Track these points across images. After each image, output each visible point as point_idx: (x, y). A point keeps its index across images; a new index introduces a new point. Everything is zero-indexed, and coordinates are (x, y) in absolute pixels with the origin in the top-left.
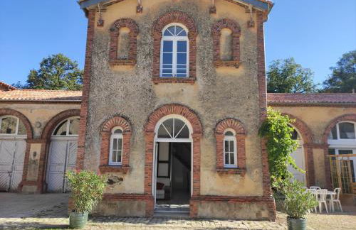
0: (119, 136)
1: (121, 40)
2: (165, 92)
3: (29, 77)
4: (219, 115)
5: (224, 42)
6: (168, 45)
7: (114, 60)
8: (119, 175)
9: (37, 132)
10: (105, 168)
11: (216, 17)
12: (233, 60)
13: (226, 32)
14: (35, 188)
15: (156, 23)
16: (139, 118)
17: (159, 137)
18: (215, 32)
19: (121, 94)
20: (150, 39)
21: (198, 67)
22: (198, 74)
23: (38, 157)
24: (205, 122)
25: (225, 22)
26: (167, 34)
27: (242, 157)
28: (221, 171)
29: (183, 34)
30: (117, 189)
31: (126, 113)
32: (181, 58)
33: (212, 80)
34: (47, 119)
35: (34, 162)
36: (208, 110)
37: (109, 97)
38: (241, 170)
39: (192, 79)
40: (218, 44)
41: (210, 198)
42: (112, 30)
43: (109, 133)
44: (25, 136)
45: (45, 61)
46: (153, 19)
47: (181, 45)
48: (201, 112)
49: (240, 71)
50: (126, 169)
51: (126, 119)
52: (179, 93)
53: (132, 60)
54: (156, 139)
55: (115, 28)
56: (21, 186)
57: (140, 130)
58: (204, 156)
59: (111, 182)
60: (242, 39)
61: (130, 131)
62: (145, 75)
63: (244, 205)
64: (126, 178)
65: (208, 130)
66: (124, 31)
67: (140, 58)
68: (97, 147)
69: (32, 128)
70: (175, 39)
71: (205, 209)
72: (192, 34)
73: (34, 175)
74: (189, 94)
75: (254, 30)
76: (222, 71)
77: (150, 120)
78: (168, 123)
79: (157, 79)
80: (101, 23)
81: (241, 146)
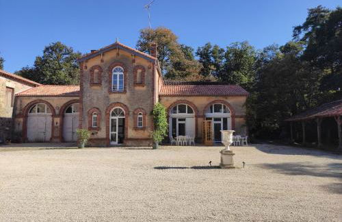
0: (96, 116)
1: (95, 75)
2: (114, 97)
3: (36, 62)
4: (136, 107)
5: (138, 76)
6: (115, 76)
7: (93, 84)
8: (96, 131)
9: (57, 112)
10: (90, 128)
11: (135, 64)
12: (141, 84)
13: (139, 71)
14: (58, 140)
15: (109, 67)
16: (103, 109)
17: (112, 115)
18: (135, 71)
19: (95, 98)
20: (107, 75)
21: (127, 87)
22: (127, 90)
23: (58, 125)
24: (130, 110)
25: (139, 67)
26: (115, 71)
27: (145, 124)
28: (136, 129)
29: (122, 71)
30: (95, 136)
31: (97, 106)
32: (121, 82)
33: (133, 93)
34: (62, 105)
35: (57, 127)
36: (131, 105)
37: (91, 100)
38: (144, 129)
39: (125, 92)
40: (135, 77)
41: (131, 139)
42: (91, 71)
43: (92, 115)
44: (51, 114)
45: (47, 49)
46: (108, 65)
47: (121, 76)
48: (128, 106)
49: (145, 88)
50: (99, 129)
51: (98, 109)
52: (119, 98)
53: (99, 84)
54: (112, 118)
55: (92, 70)
56: (51, 139)
57: (103, 114)
58: (130, 123)
59: (93, 134)
60: (146, 74)
61: (100, 114)
62: (105, 90)
63: (144, 142)
64: (99, 132)
65: (131, 113)
66: (96, 71)
67: (103, 83)
68: (87, 121)
69: (54, 110)
70: (118, 74)
71: (129, 143)
72: (125, 71)
73: (57, 133)
74: (123, 98)
75: (151, 70)
76: (137, 88)
77: (108, 109)
78: (116, 110)
79: (110, 92)
80: (86, 67)
81: (145, 119)
